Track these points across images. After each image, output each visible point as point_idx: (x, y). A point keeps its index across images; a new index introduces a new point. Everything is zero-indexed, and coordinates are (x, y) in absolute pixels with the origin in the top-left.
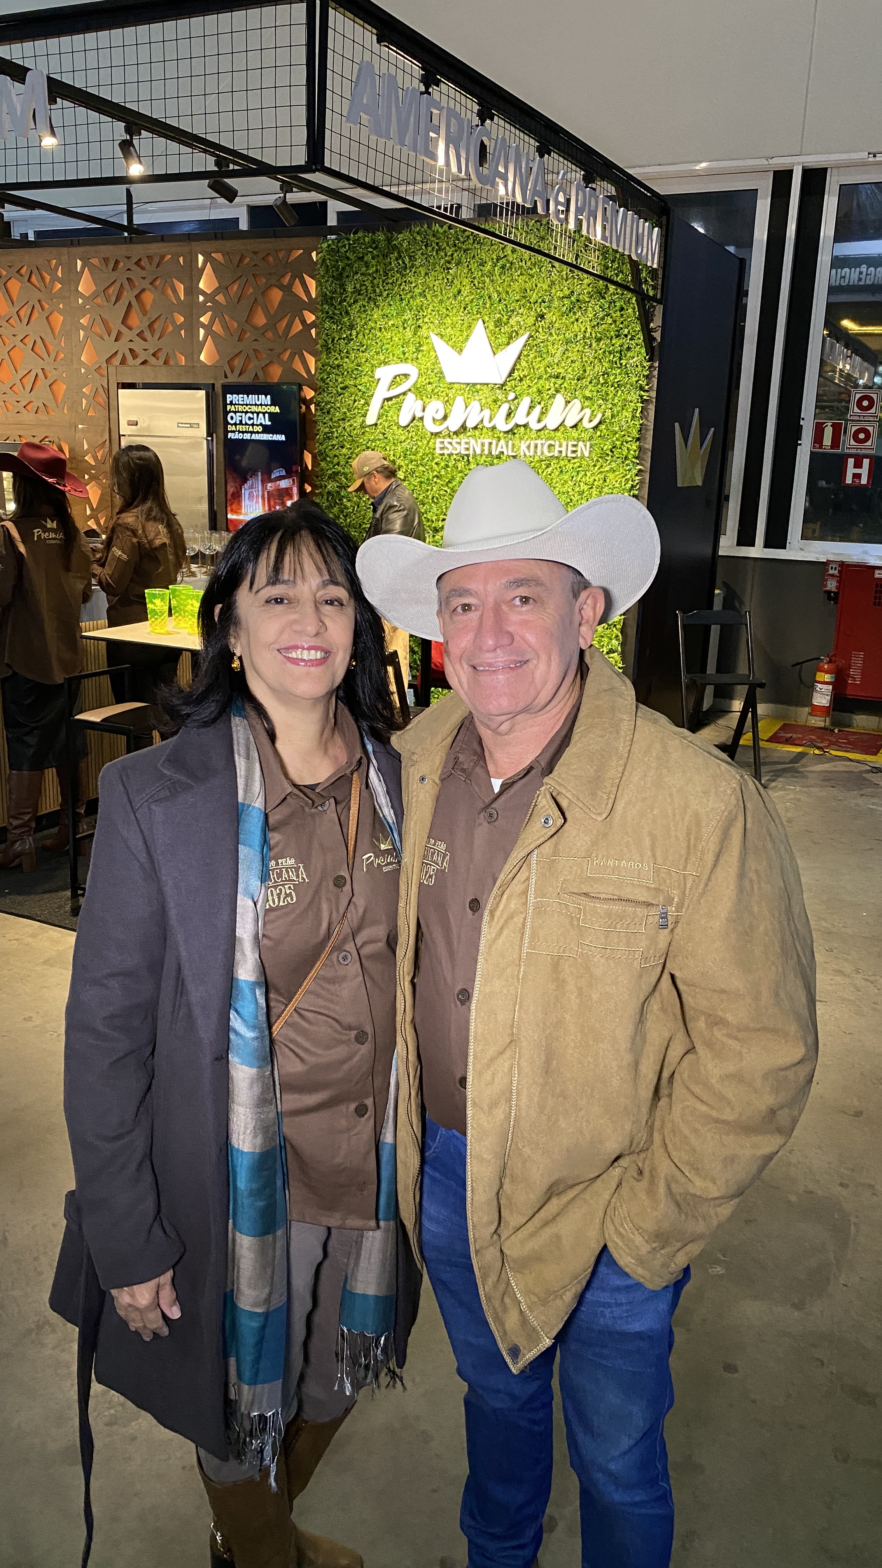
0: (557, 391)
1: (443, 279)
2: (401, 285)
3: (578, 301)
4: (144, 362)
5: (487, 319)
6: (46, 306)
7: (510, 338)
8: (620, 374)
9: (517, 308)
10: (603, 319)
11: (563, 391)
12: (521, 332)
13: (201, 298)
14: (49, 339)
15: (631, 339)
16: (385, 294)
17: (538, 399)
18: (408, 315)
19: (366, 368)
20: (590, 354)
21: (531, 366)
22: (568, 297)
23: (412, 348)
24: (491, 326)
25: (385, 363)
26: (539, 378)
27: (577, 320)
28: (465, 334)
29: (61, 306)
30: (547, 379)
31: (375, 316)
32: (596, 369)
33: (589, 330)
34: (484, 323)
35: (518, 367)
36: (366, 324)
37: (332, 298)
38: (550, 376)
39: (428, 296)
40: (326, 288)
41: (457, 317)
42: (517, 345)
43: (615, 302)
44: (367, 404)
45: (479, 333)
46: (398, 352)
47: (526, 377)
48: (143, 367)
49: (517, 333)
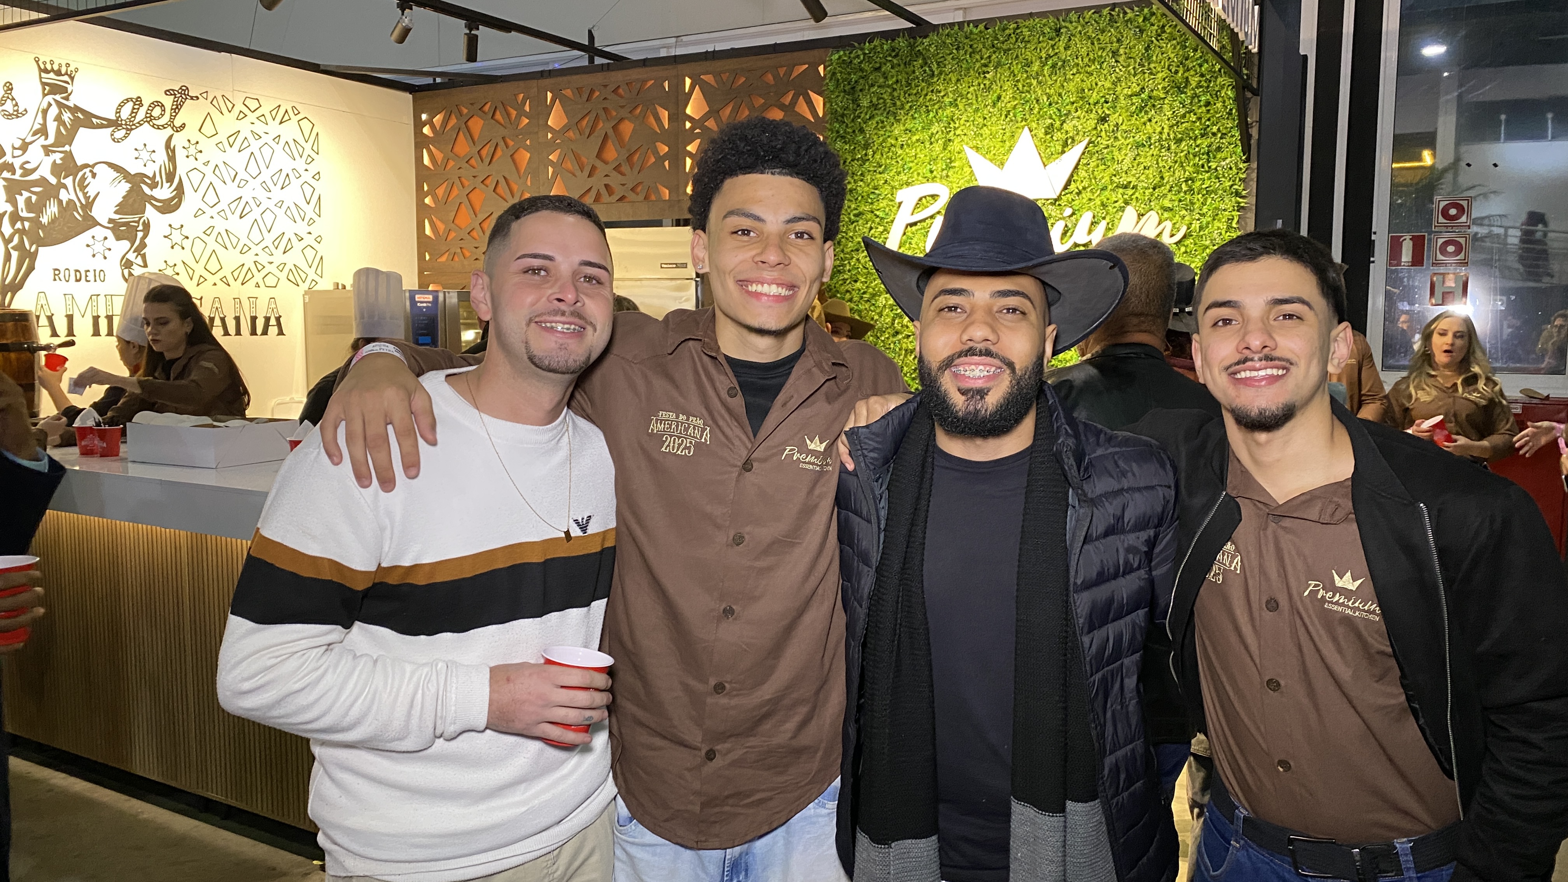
0: (1127, 203)
1: (979, 85)
2: (926, 95)
3: (1150, 97)
4: (622, 199)
5: (1034, 125)
6: (511, 143)
7: (1065, 144)
8: (1209, 178)
9: (1073, 110)
10: (1184, 116)
11: (1134, 203)
12: (1076, 138)
13: (688, 125)
14: (513, 178)
15: (1221, 138)
16: (907, 107)
17: (1101, 213)
18: (935, 128)
19: (885, 190)
20: (1168, 159)
21: (1092, 177)
22: (1137, 94)
23: (941, 165)
24: (1041, 133)
25: (908, 184)
26: (1102, 190)
27: (1150, 120)
28: (1008, 144)
29: (528, 142)
30: (1113, 190)
31: (896, 132)
32: (1177, 174)
33: (1166, 131)
34: (1031, 131)
35: (1075, 178)
36: (884, 141)
37: (843, 115)
38: (1117, 186)
39: (961, 106)
40: (837, 104)
41: (997, 125)
42: (1074, 153)
43: (1199, 97)
44: (886, 230)
45: (1025, 144)
46: (925, 170)
47: (1084, 188)
48: (620, 204)
49: (1073, 139)
